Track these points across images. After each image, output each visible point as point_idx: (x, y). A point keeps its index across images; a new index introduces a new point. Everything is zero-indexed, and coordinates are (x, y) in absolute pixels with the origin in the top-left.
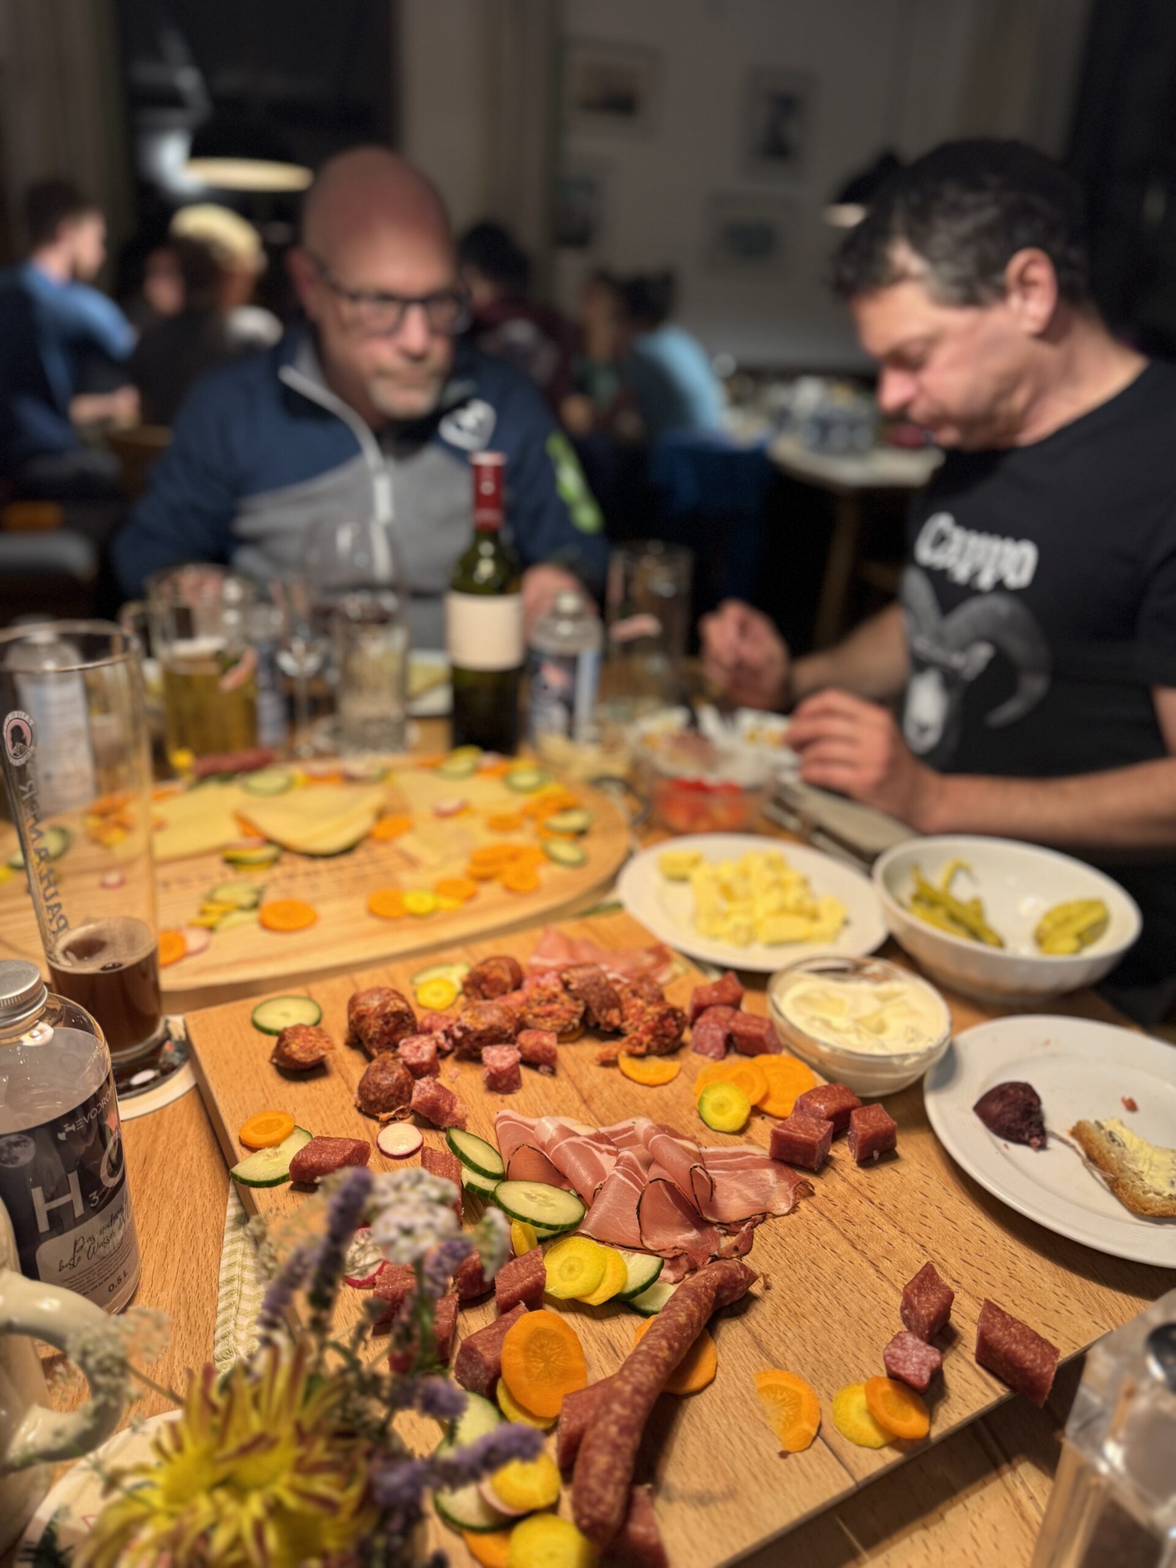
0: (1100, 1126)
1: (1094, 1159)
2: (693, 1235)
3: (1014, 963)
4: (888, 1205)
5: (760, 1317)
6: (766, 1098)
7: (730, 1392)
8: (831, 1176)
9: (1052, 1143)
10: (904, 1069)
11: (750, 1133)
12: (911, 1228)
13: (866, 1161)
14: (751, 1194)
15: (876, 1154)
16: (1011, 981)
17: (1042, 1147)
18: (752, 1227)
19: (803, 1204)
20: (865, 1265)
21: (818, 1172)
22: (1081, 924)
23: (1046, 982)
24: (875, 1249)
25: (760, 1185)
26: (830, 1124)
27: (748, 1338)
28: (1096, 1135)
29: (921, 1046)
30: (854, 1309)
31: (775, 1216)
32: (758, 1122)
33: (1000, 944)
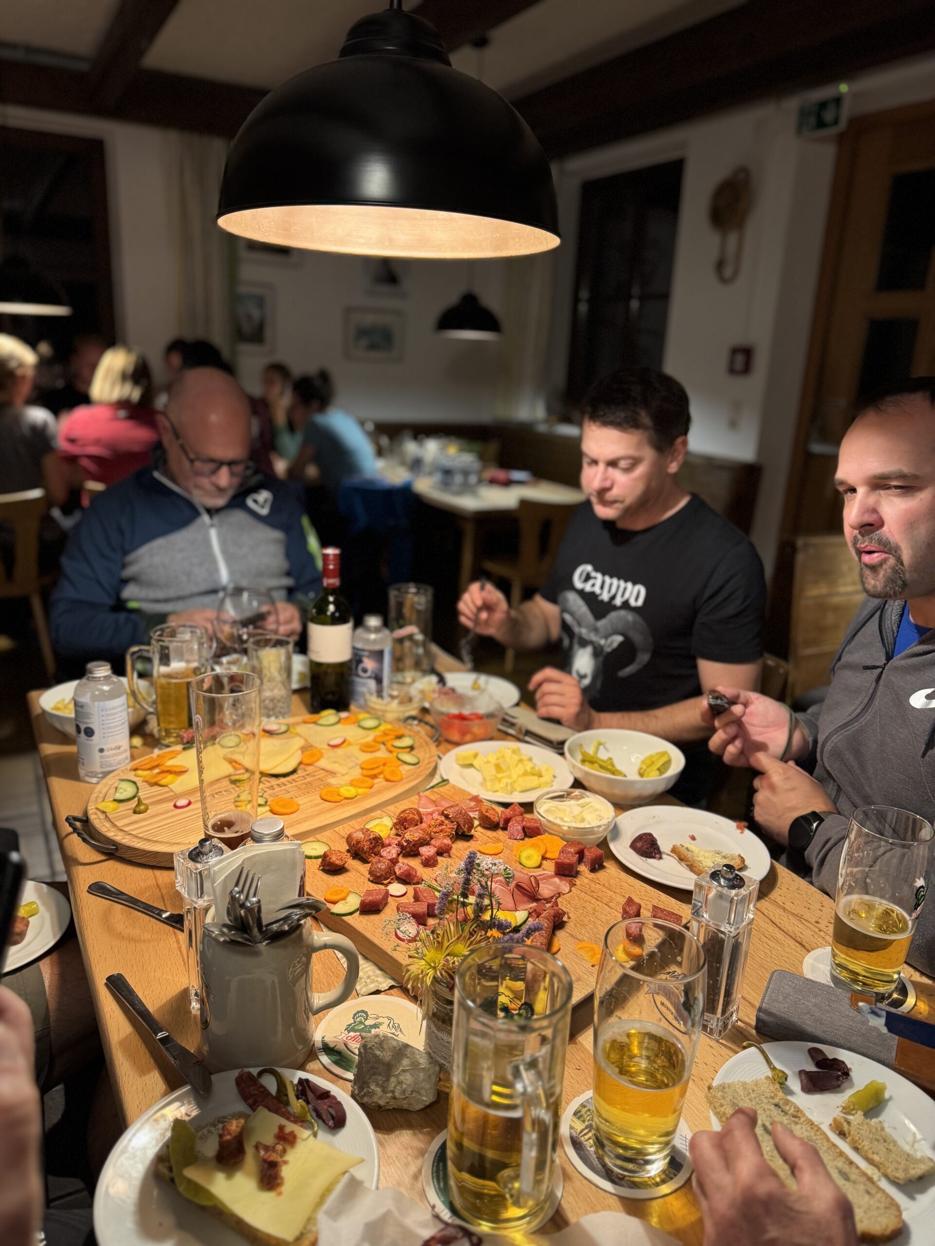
0: (683, 846)
1: (681, 859)
2: (534, 904)
3: (632, 783)
4: (606, 885)
5: (570, 927)
6: (546, 852)
7: (567, 952)
8: (580, 877)
9: (664, 856)
10: (599, 832)
11: (543, 867)
12: (617, 891)
13: (593, 870)
14: (552, 888)
15: (597, 866)
16: (633, 792)
17: (661, 858)
18: (557, 899)
19: (573, 889)
20: (604, 905)
21: (576, 877)
22: (659, 764)
23: (649, 790)
24: (605, 900)
25: (554, 884)
26: (577, 855)
27: (568, 935)
28: (681, 849)
29: (605, 822)
30: (603, 920)
31: (564, 894)
32: (544, 862)
33: (625, 776)
